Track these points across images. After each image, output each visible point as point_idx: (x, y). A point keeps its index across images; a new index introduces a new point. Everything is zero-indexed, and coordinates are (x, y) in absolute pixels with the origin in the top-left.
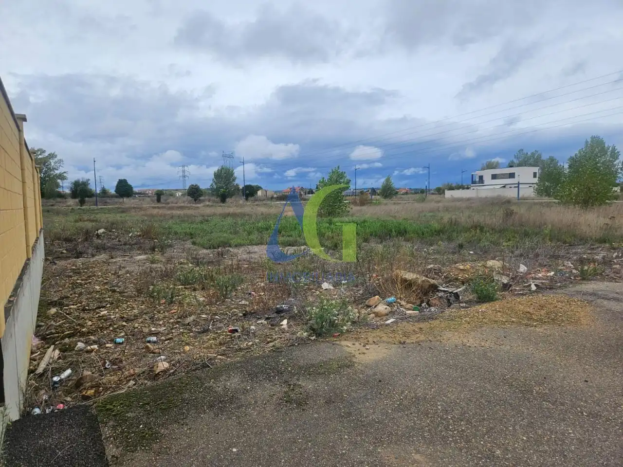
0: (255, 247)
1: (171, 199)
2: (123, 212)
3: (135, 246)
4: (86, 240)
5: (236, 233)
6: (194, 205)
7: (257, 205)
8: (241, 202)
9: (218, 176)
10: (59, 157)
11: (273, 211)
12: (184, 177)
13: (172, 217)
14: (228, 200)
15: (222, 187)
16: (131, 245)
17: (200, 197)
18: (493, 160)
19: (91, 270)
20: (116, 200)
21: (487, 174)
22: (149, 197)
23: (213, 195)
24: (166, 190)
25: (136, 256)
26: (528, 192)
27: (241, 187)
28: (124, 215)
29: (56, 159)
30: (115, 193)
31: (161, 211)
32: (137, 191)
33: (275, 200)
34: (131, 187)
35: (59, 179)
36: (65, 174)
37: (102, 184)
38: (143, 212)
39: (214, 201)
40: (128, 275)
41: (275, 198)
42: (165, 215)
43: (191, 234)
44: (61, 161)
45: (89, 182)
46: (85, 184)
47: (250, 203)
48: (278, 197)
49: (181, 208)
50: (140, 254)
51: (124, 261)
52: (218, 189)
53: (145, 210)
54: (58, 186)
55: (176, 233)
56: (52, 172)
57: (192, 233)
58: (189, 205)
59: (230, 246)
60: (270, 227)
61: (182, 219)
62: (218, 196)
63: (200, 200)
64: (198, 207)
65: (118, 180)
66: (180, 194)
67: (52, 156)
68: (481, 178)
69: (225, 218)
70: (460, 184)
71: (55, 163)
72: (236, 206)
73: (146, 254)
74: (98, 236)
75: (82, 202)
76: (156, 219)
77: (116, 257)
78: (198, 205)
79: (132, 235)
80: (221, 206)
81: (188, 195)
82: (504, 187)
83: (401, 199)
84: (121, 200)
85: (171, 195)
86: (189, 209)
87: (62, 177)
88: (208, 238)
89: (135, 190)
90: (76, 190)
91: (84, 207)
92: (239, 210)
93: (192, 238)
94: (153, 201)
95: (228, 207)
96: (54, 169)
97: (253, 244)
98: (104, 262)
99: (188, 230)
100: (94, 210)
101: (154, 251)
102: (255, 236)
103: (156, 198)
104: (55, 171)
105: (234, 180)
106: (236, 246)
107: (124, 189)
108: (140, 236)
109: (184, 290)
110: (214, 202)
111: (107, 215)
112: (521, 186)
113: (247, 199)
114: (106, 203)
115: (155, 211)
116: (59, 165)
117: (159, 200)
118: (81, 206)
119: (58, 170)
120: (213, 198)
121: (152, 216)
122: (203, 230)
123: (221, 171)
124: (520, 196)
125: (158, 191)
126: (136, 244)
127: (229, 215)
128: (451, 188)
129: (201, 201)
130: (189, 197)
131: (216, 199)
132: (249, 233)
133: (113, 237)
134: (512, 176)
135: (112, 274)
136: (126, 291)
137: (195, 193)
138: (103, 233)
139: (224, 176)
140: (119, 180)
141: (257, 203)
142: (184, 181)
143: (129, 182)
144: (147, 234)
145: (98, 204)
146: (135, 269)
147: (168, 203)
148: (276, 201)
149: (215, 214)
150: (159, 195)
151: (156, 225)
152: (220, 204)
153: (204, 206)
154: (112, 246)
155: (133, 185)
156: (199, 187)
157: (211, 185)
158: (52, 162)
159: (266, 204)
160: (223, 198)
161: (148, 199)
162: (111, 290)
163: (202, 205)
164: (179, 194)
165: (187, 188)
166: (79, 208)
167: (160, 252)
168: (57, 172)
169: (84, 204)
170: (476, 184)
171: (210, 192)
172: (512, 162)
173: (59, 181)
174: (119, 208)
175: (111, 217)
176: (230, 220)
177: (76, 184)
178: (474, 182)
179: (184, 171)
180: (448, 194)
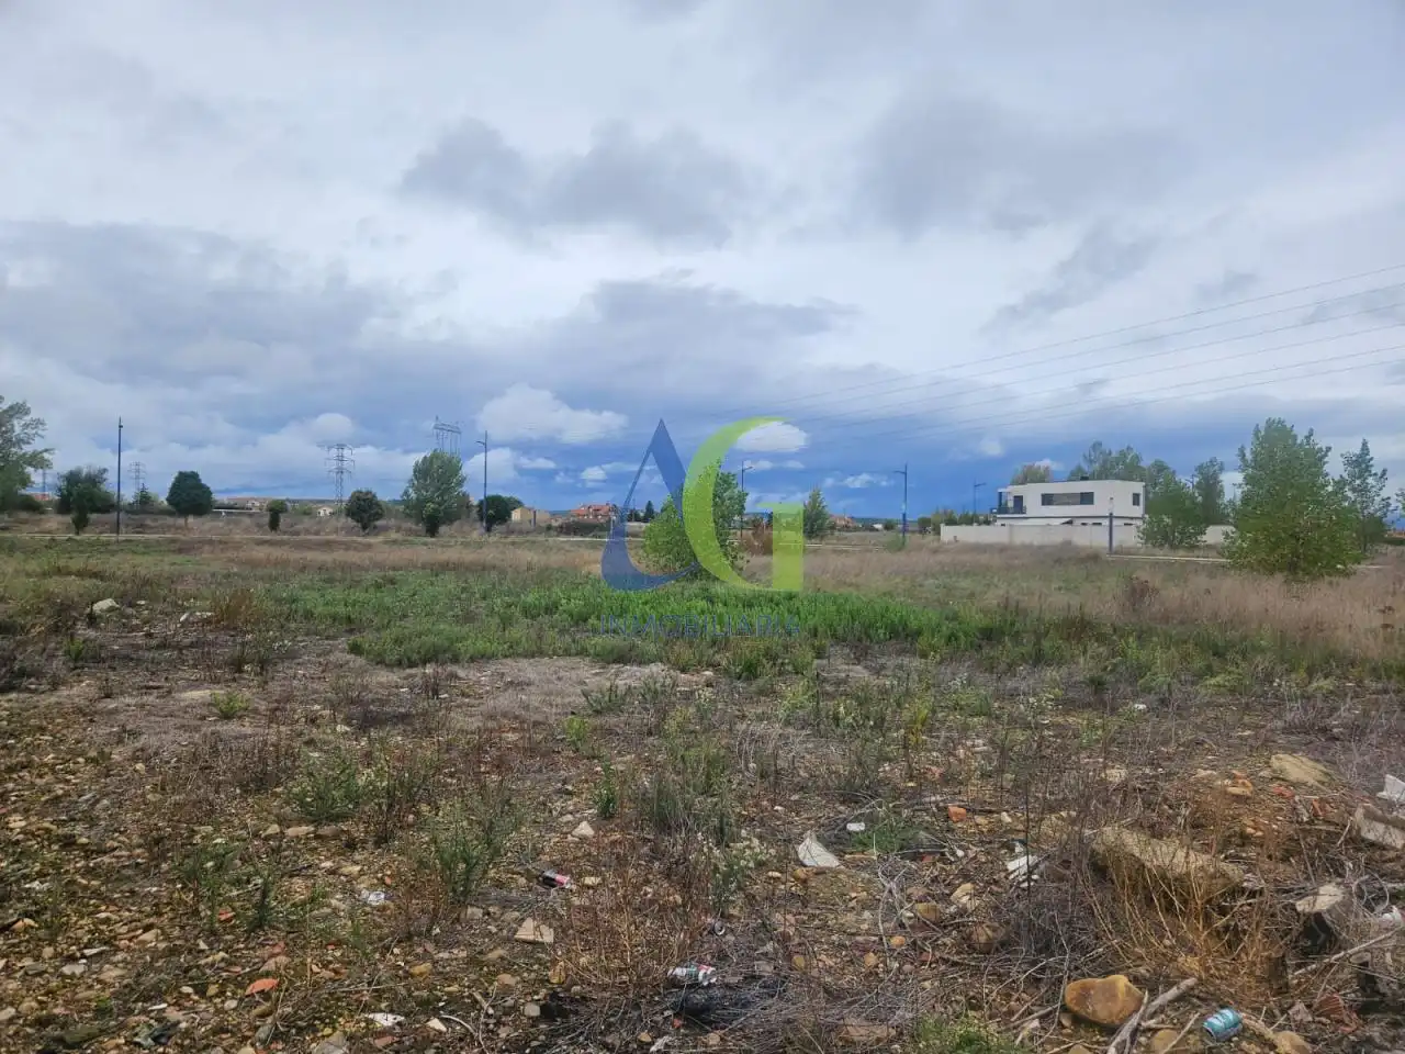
0: (524, 663)
1: (307, 522)
2: (180, 551)
3: (189, 655)
4: (55, 629)
5: (468, 618)
6: (360, 539)
7: (513, 543)
8: (475, 535)
9: (422, 472)
10: (33, 415)
11: (555, 559)
12: (340, 471)
13: (303, 569)
14: (443, 529)
15: (431, 500)
16: (180, 648)
17: (377, 519)
18: (1037, 464)
19: (29, 739)
20: (170, 520)
21: (1032, 494)
22: (251, 515)
23: (408, 516)
24: (294, 501)
25: (185, 689)
26: (1128, 537)
27: (474, 501)
28: (179, 558)
29: (27, 419)
30: (166, 503)
31: (276, 553)
32: (226, 502)
33: (555, 533)
34: (206, 492)
35: (30, 465)
36: (46, 455)
37: (141, 481)
38: (230, 554)
39: (410, 530)
40: (140, 766)
41: (556, 528)
42: (285, 563)
43: (349, 620)
44: (39, 423)
45: (105, 476)
46: (94, 480)
47: (495, 539)
48: (561, 527)
49: (328, 545)
50: (195, 684)
51: (142, 706)
52: (421, 503)
53: (238, 546)
54: (25, 482)
55: (308, 615)
56: (13, 450)
57: (353, 617)
58: (349, 538)
59: (455, 660)
60: (556, 605)
61: (328, 575)
62: (420, 519)
63: (375, 527)
64: (369, 546)
65: (176, 474)
66: (329, 511)
67: (18, 410)
68: (1019, 500)
69: (437, 575)
70: (971, 513)
71: (26, 426)
72: (462, 544)
73: (216, 681)
74: (92, 620)
75: (80, 524)
76: (259, 572)
77: (122, 693)
78: (371, 540)
79: (186, 619)
80: (425, 544)
81: (348, 515)
82: (1070, 523)
83: (846, 542)
84: (181, 521)
85: (307, 513)
86: (347, 549)
87: (37, 460)
88: (395, 631)
89: (217, 497)
90: (70, 494)
91: (84, 536)
92: (469, 556)
93: (351, 631)
94: (259, 526)
95: (443, 546)
96: (20, 442)
97: (519, 655)
98: (80, 711)
99: (341, 610)
100: (108, 543)
101: (240, 671)
102: (520, 631)
103: (266, 519)
104: (23, 446)
105: (460, 483)
106: (472, 659)
107: (190, 496)
108: (208, 621)
109: (314, 844)
110: (410, 532)
111: (139, 559)
112: (1115, 522)
113: (488, 530)
114: (141, 528)
115: (260, 553)
116: (34, 431)
117: (274, 525)
118: (77, 534)
119: (29, 443)
120: (410, 524)
121: (254, 564)
122: (381, 609)
123: (431, 462)
124: (1115, 544)
125: (276, 502)
126: (192, 645)
127: (445, 567)
128: (951, 522)
129: (377, 531)
130: (350, 519)
131: (414, 527)
132: (506, 622)
133: (135, 622)
134: (1087, 498)
135: (89, 760)
136: (110, 844)
137: (364, 511)
138: (111, 609)
139: (438, 474)
140: (181, 473)
141: (512, 538)
142: (340, 483)
143: (204, 480)
144: (227, 618)
145: (122, 528)
146: (170, 741)
147: (297, 533)
148: (558, 536)
149: (411, 566)
150: (276, 512)
151: (260, 588)
152: (425, 539)
153: (386, 542)
154: (124, 652)
155: (212, 489)
156: (374, 496)
157: (406, 493)
158: (17, 425)
159: (534, 542)
160: (432, 526)
161: (247, 521)
162: (59, 839)
163: (380, 538)
164: (324, 511)
165: (346, 497)
166: (69, 540)
167: (256, 674)
168: (28, 449)
169: (87, 529)
170: (1006, 513)
171: (402, 508)
172: (1079, 469)
173: (30, 470)
174: (173, 541)
175: (147, 565)
176: (450, 583)
177: (72, 478)
178: (1003, 509)
179: (341, 459)
180: (948, 533)
